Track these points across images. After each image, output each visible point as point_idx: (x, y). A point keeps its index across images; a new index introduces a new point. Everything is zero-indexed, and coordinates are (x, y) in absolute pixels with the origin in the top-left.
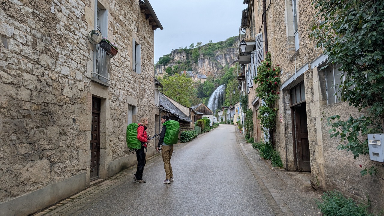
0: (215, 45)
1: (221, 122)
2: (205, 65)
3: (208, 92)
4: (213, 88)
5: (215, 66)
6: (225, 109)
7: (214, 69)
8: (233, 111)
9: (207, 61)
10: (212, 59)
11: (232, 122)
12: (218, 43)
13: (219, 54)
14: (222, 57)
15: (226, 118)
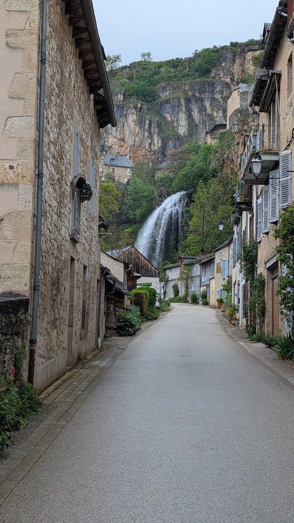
0: (160, 67)
1: (172, 296)
2: (126, 125)
3: (138, 212)
4: (152, 199)
5: (156, 130)
6: (186, 261)
7: (152, 140)
8: (208, 269)
9: (135, 116)
10: (147, 110)
11: (204, 300)
12: (169, 62)
13: (170, 97)
14: (180, 105)
15: (187, 287)
